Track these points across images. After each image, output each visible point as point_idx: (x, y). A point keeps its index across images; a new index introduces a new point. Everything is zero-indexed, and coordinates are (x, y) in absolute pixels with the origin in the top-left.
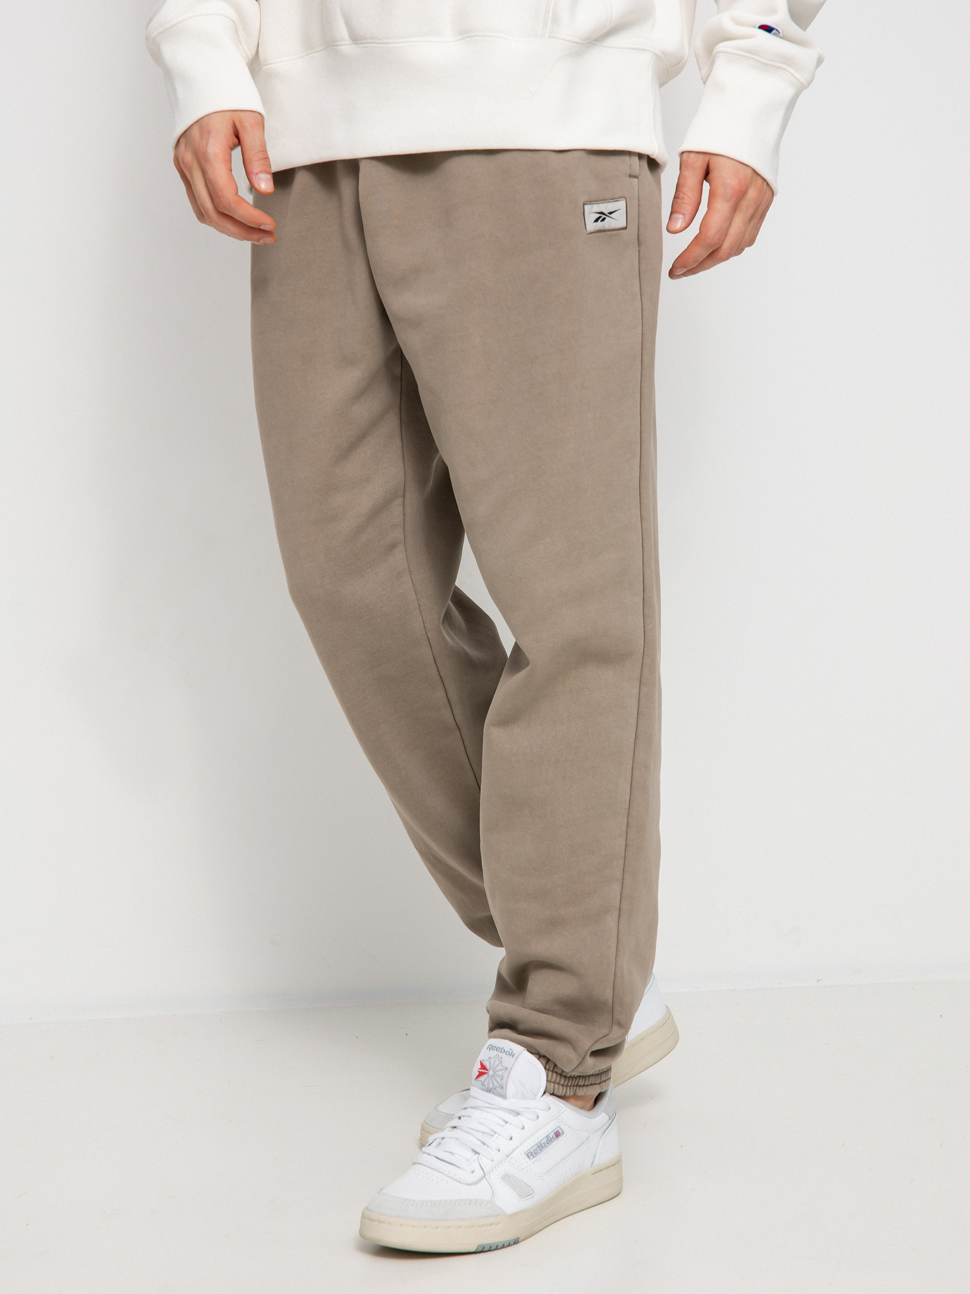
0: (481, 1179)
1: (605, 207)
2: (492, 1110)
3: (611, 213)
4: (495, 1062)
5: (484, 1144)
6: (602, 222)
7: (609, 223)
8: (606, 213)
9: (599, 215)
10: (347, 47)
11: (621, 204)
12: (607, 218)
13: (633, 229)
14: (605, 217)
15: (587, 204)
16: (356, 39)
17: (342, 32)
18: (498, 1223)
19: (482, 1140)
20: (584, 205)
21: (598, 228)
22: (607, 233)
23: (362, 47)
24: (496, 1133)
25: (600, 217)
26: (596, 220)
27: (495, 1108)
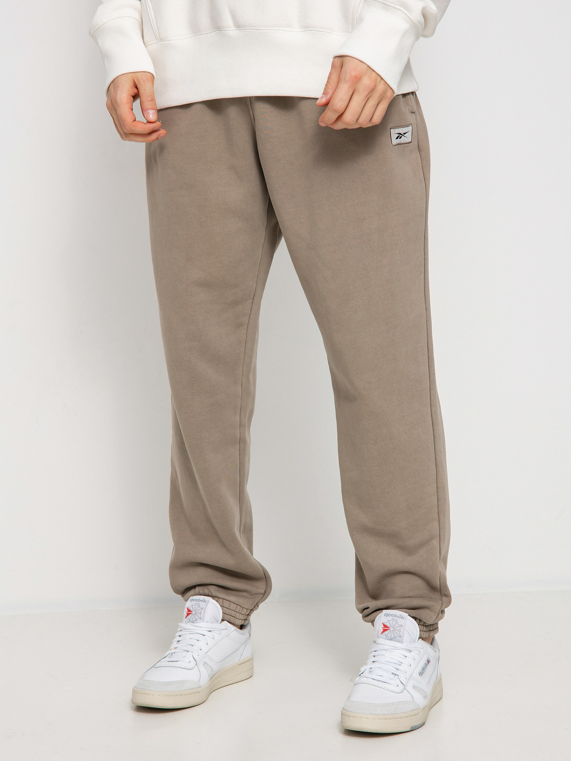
0: (404, 690)
1: (402, 130)
2: (396, 650)
3: (404, 134)
4: (393, 623)
5: (398, 670)
6: (400, 139)
7: (403, 140)
8: (402, 134)
9: (398, 135)
10: (232, 31)
11: (410, 128)
12: (403, 136)
13: (415, 143)
14: (402, 136)
15: (392, 129)
16: (238, 26)
17: (228, 21)
18: (418, 714)
19: (396, 667)
20: (390, 129)
21: (398, 143)
22: (402, 145)
23: (243, 32)
24: (402, 663)
25: (399, 136)
26: (397, 138)
27: (398, 649)
